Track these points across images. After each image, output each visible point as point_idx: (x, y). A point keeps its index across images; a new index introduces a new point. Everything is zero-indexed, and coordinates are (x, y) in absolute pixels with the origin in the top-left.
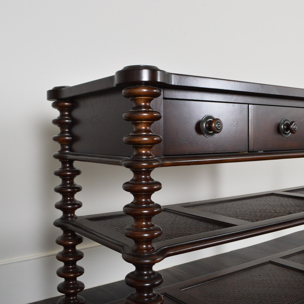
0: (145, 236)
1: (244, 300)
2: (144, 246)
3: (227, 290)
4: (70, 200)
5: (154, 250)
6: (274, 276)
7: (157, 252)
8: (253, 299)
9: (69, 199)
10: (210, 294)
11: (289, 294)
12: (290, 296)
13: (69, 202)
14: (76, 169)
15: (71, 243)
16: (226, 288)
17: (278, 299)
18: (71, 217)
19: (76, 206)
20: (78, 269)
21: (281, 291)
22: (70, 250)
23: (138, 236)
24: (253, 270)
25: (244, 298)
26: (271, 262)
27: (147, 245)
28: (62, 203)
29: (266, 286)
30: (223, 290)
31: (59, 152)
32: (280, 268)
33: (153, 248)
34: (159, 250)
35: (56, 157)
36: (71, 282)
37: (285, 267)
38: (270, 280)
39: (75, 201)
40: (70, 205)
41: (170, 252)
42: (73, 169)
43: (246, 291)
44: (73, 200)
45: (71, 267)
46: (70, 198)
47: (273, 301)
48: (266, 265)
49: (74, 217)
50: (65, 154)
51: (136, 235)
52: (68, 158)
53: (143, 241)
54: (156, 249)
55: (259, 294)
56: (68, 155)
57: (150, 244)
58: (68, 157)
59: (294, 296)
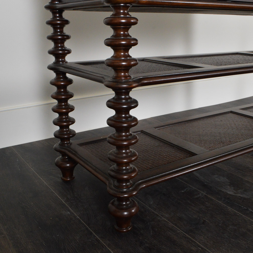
0: (123, 65)
1: (206, 136)
2: (123, 74)
3: (194, 130)
4: (60, 47)
5: (131, 78)
6: (233, 121)
7: (134, 79)
8: (214, 136)
9: (59, 45)
10: (179, 132)
11: (245, 134)
12: (245, 135)
13: (60, 48)
14: (65, 19)
15: (62, 83)
16: (192, 128)
17: (235, 137)
18: (62, 61)
19: (66, 52)
20: (69, 106)
21: (238, 131)
22: (62, 90)
23: (117, 64)
24: (216, 117)
25: (207, 135)
26: (232, 112)
27: (125, 73)
28: (54, 49)
29: (226, 128)
30: (190, 129)
31: (50, 3)
32: (239, 116)
33: (129, 76)
34: (135, 79)
35: (47, 7)
36: (64, 117)
37: (243, 116)
38: (229, 124)
39: (65, 48)
40: (61, 50)
41: (145, 81)
42: (63, 19)
43: (209, 131)
44: (63, 46)
45: (63, 104)
46: (61, 44)
47: (231, 138)
48: (227, 114)
49: (65, 62)
50: (54, 4)
51: (115, 64)
52: (58, 8)
53: (121, 69)
54: (132, 78)
55: (220, 133)
56: (57, 5)
57: (128, 72)
58: (57, 6)
59: (249, 135)
